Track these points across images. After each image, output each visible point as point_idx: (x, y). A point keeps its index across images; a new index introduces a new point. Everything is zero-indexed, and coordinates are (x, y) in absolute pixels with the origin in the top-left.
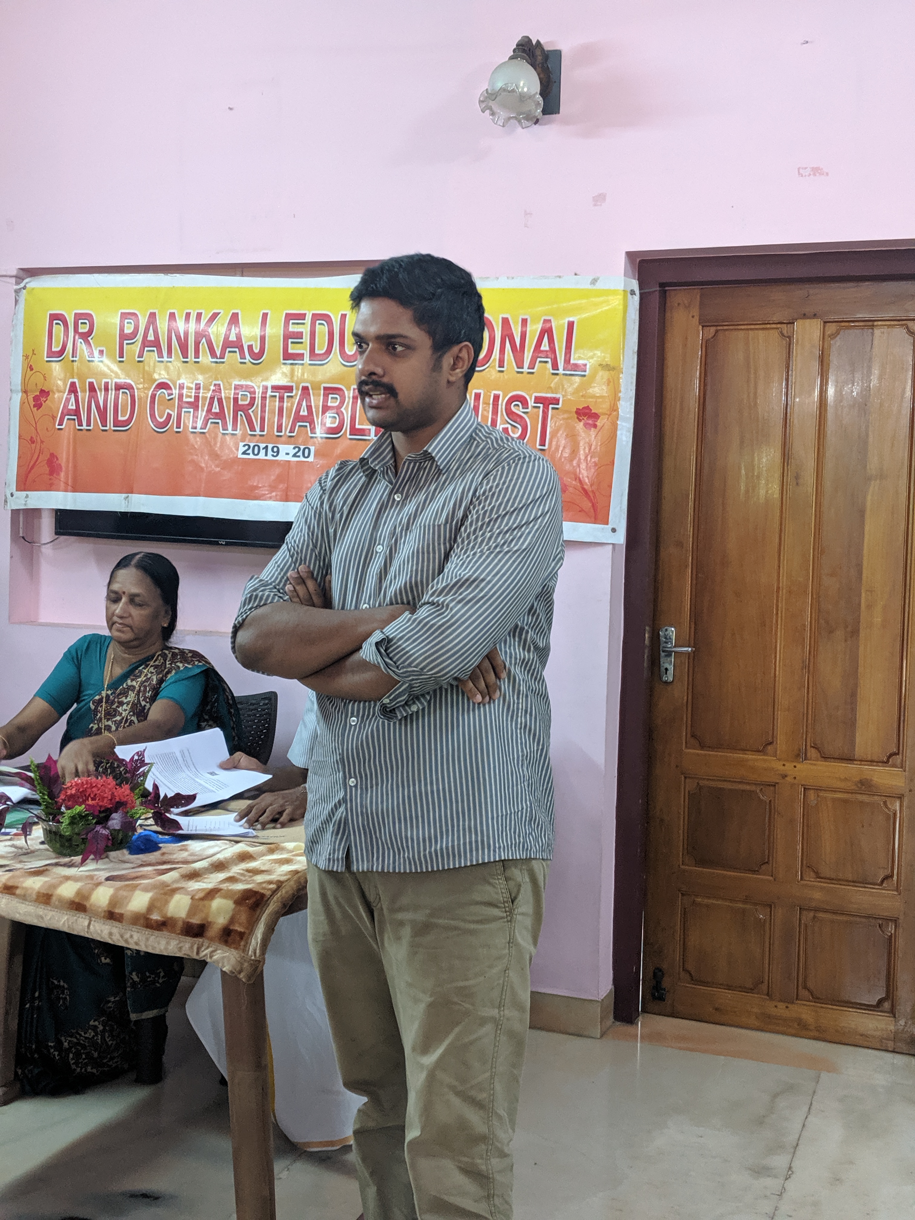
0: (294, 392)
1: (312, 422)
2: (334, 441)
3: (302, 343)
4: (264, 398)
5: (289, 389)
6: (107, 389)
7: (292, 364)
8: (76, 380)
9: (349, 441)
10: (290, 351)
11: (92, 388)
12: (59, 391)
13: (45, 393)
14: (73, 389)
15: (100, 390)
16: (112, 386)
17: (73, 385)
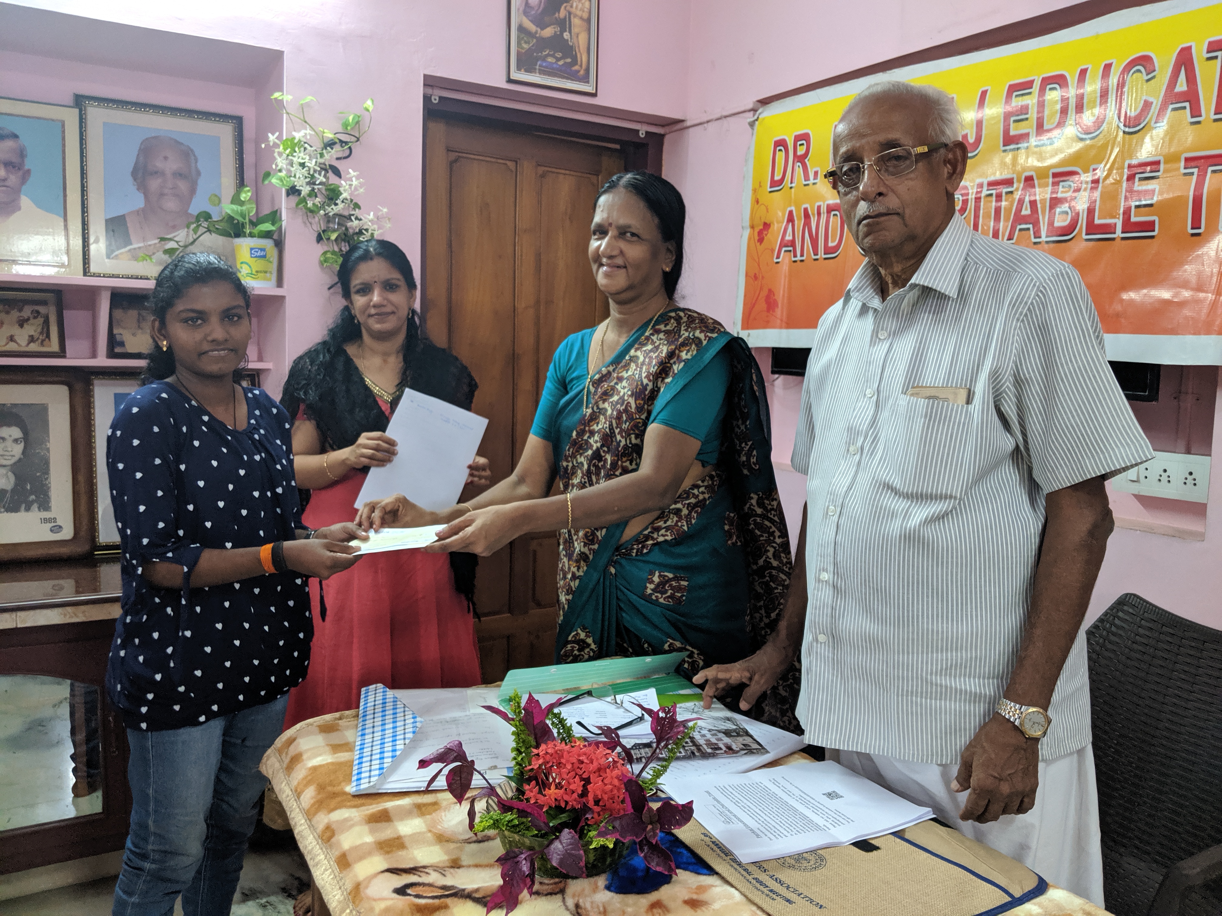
0: (1015, 185)
1: (1036, 224)
2: (1063, 244)
3: (1027, 119)
4: (978, 199)
5: (1009, 182)
6: (819, 214)
7: (1014, 150)
8: (793, 208)
9: (1085, 244)
10: (1012, 133)
11: (807, 215)
12: (778, 222)
13: (767, 226)
14: (791, 219)
15: (813, 215)
16: (824, 209)
17: (791, 213)
